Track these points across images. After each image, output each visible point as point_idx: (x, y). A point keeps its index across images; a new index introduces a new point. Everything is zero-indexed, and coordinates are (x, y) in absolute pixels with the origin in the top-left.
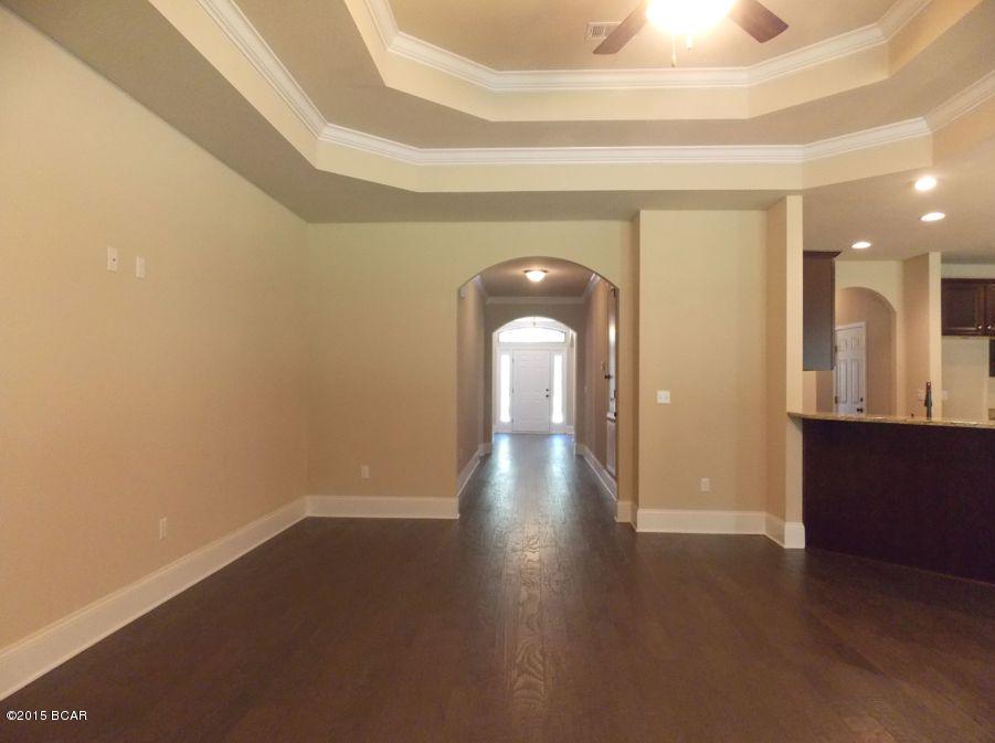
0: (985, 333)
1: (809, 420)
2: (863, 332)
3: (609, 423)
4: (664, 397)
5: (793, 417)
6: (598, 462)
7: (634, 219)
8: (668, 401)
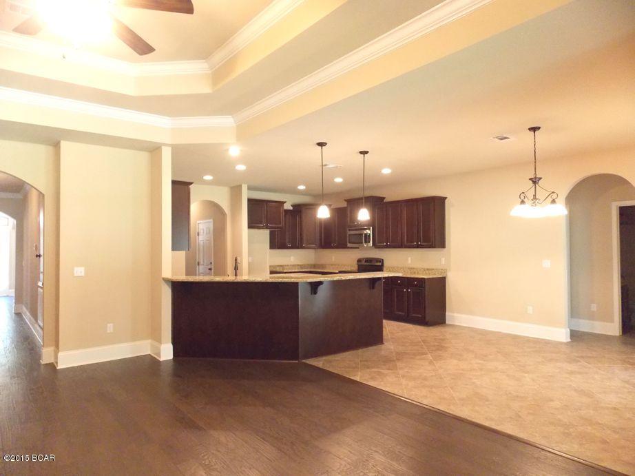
0: (267, 228)
1: (175, 282)
2: (211, 226)
3: (40, 290)
4: (80, 271)
5: (166, 280)
6: (32, 318)
7: (57, 145)
8: (83, 274)
